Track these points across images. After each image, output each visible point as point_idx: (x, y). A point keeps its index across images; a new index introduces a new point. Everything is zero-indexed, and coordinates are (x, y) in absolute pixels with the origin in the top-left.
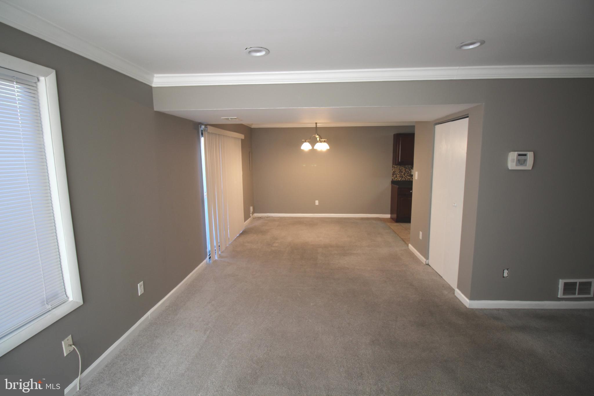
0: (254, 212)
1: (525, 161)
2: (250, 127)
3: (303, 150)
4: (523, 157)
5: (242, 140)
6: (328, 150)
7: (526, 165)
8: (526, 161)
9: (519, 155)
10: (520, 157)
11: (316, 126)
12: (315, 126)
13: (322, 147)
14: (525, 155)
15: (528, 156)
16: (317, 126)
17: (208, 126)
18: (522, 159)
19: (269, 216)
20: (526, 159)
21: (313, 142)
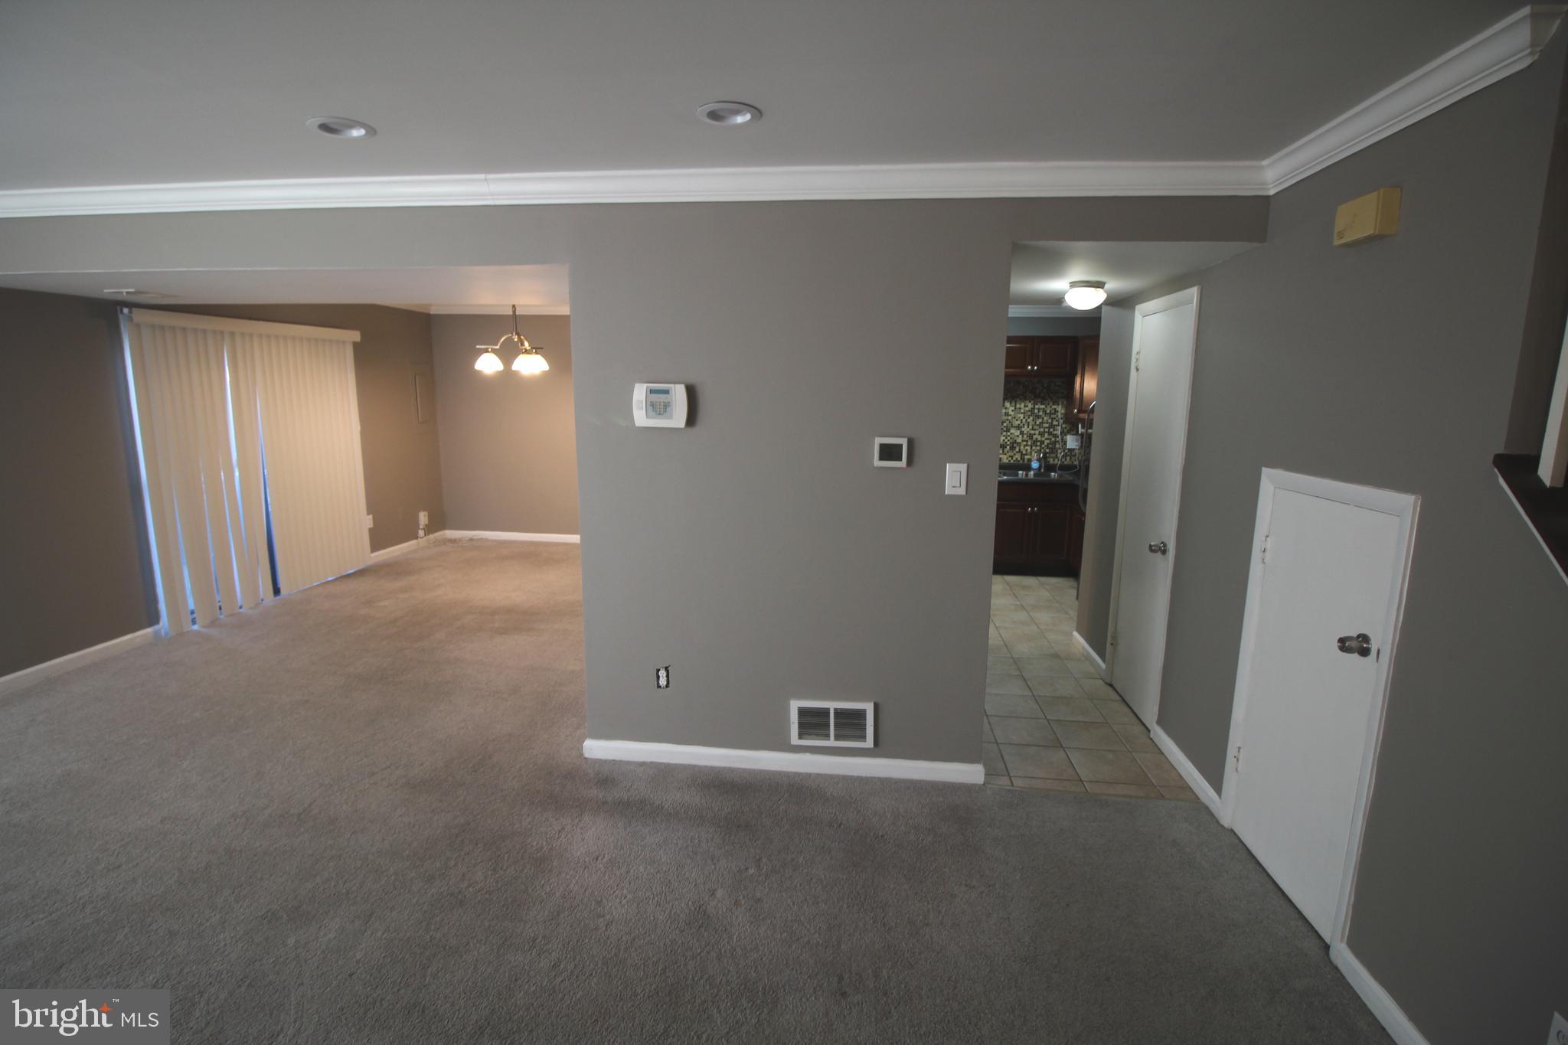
0: (430, 529)
1: (667, 406)
2: (426, 311)
3: (479, 372)
4: (662, 397)
5: (356, 345)
6: (545, 373)
7: (670, 417)
8: (669, 406)
9: (652, 391)
10: (655, 397)
11: (514, 312)
12: (511, 313)
13: (531, 365)
14: (667, 392)
15: (672, 392)
16: (517, 313)
17: (134, 309)
18: (660, 402)
19: (480, 537)
20: (669, 403)
21: (508, 354)
